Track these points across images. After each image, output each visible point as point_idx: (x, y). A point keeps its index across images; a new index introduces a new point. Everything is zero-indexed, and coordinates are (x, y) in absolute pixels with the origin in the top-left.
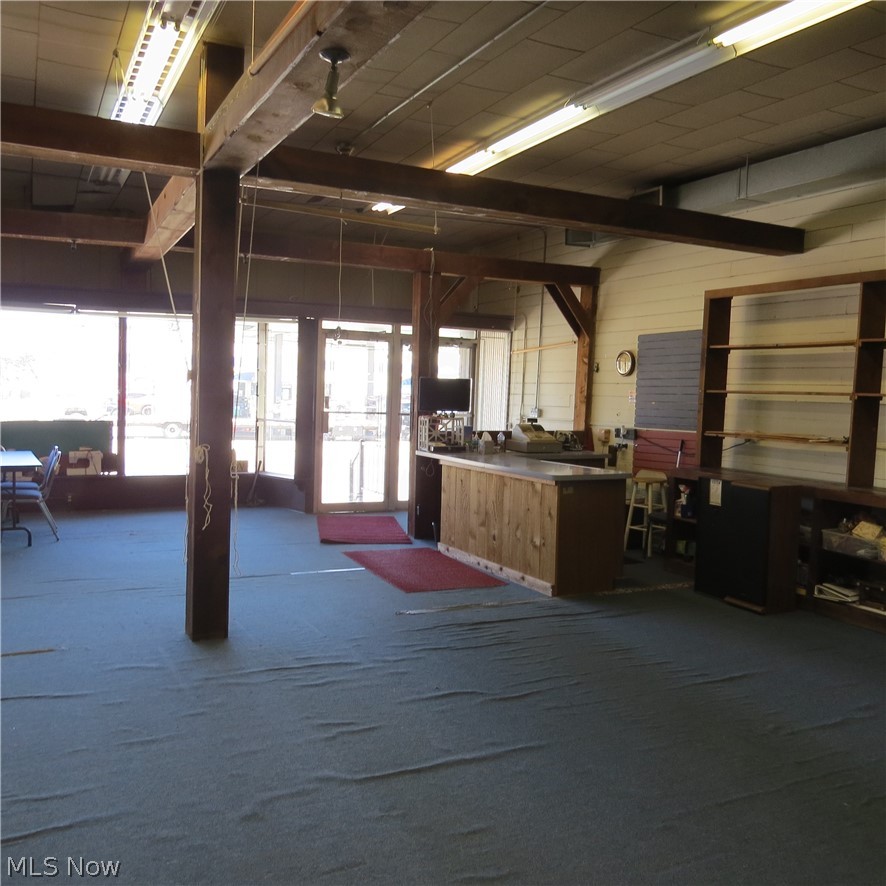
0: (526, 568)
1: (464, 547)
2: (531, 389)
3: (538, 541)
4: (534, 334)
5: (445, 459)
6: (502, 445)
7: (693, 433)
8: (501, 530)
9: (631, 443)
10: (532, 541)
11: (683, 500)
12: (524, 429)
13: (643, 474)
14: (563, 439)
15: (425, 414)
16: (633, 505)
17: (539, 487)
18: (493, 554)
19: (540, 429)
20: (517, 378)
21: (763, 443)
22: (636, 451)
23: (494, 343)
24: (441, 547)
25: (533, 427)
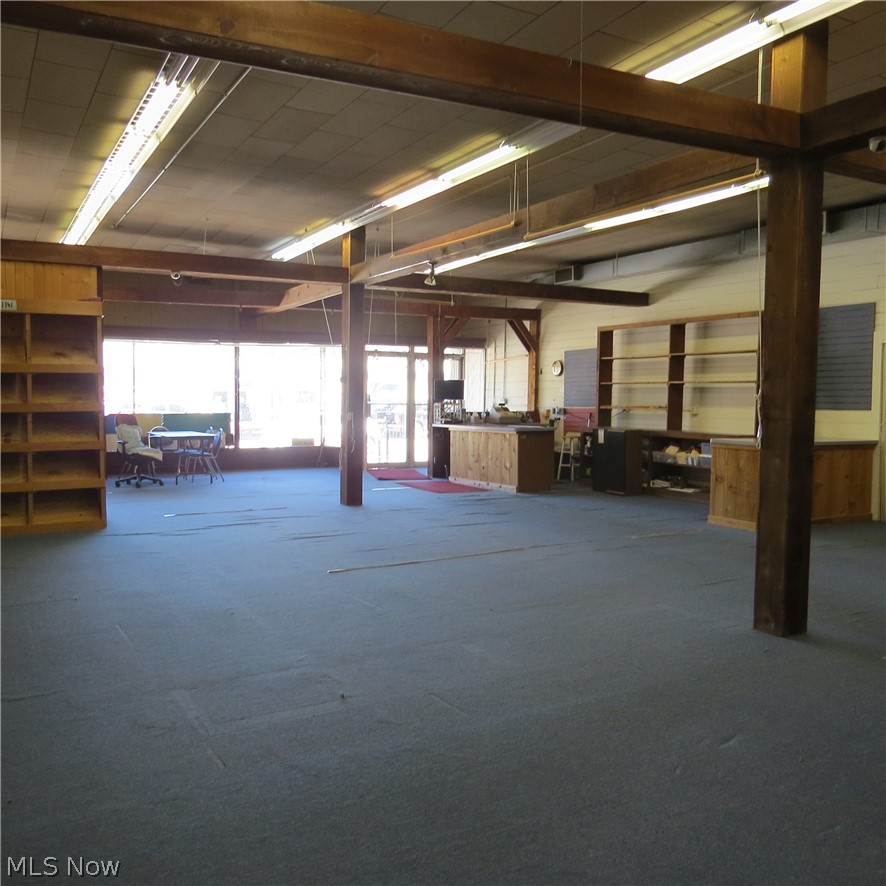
0: (502, 481)
1: (466, 476)
2: (500, 386)
3: (508, 466)
4: (501, 350)
5: (452, 427)
6: (485, 419)
7: (594, 408)
8: (487, 463)
9: (562, 417)
10: (505, 466)
11: (588, 445)
12: (497, 410)
13: (569, 434)
14: (521, 416)
15: (437, 402)
16: (562, 452)
17: (508, 436)
18: (484, 477)
19: (506, 409)
20: (490, 379)
21: (632, 412)
22: (565, 421)
23: (474, 356)
24: (451, 479)
25: (502, 408)
